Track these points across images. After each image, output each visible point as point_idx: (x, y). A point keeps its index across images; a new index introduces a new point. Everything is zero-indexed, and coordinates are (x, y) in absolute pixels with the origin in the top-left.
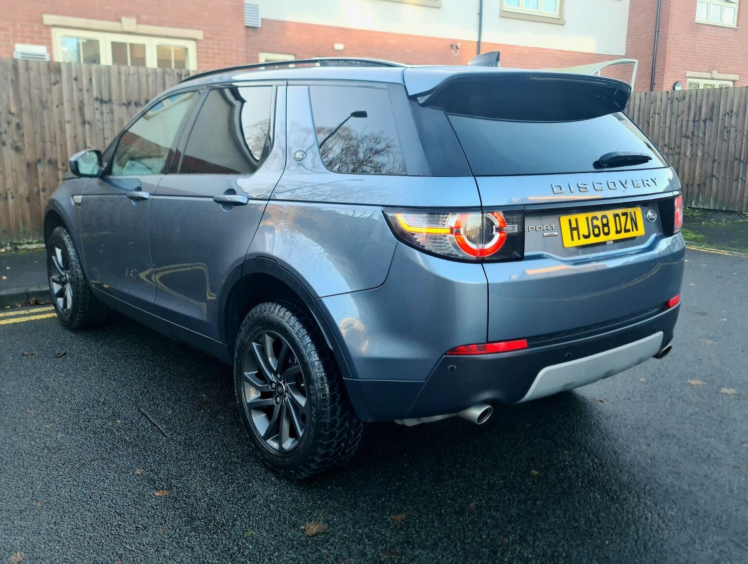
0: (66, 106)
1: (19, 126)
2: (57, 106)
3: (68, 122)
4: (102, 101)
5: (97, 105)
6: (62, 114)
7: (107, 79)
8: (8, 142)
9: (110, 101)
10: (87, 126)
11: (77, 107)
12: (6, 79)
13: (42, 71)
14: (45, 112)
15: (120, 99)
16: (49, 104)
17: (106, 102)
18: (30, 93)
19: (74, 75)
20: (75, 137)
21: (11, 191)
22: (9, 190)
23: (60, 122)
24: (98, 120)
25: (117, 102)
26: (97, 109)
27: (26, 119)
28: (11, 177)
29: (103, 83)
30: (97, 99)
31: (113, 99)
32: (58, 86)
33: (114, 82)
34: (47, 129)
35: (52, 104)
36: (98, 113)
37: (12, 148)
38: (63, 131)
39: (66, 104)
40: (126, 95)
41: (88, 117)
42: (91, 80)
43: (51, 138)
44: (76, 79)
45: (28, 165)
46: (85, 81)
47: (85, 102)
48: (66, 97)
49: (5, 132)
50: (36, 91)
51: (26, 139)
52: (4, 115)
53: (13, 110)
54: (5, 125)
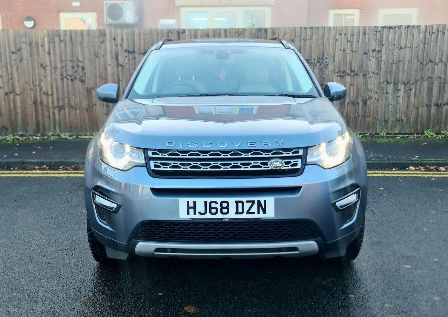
0: (108, 56)
1: (83, 68)
2: (103, 56)
3: (109, 65)
4: (129, 52)
5: (126, 54)
6: (106, 61)
7: (132, 39)
8: (78, 77)
9: (134, 52)
10: (120, 68)
11: (114, 56)
12: (77, 42)
13: (96, 36)
14: (97, 60)
15: (140, 50)
16: (99, 55)
17: (131, 52)
18: (89, 49)
19: (113, 37)
20: (113, 74)
21: (79, 105)
22: (77, 104)
23: (105, 65)
24: (127, 64)
25: (138, 52)
26: (126, 57)
27: (87, 64)
28: (78, 97)
29: (130, 40)
30: (126, 51)
31: (136, 50)
32: (104, 44)
33: (136, 40)
34: (97, 70)
35: (101, 54)
36: (126, 59)
37: (80, 81)
38: (106, 70)
39: (108, 54)
40: (144, 47)
41: (120, 62)
42: (123, 39)
43: (100, 74)
44: (114, 39)
45: (88, 90)
46: (119, 40)
47: (119, 53)
48: (108, 50)
49: (76, 72)
50: (93, 48)
51: (86, 76)
52: (76, 62)
53: (80, 59)
54: (76, 68)
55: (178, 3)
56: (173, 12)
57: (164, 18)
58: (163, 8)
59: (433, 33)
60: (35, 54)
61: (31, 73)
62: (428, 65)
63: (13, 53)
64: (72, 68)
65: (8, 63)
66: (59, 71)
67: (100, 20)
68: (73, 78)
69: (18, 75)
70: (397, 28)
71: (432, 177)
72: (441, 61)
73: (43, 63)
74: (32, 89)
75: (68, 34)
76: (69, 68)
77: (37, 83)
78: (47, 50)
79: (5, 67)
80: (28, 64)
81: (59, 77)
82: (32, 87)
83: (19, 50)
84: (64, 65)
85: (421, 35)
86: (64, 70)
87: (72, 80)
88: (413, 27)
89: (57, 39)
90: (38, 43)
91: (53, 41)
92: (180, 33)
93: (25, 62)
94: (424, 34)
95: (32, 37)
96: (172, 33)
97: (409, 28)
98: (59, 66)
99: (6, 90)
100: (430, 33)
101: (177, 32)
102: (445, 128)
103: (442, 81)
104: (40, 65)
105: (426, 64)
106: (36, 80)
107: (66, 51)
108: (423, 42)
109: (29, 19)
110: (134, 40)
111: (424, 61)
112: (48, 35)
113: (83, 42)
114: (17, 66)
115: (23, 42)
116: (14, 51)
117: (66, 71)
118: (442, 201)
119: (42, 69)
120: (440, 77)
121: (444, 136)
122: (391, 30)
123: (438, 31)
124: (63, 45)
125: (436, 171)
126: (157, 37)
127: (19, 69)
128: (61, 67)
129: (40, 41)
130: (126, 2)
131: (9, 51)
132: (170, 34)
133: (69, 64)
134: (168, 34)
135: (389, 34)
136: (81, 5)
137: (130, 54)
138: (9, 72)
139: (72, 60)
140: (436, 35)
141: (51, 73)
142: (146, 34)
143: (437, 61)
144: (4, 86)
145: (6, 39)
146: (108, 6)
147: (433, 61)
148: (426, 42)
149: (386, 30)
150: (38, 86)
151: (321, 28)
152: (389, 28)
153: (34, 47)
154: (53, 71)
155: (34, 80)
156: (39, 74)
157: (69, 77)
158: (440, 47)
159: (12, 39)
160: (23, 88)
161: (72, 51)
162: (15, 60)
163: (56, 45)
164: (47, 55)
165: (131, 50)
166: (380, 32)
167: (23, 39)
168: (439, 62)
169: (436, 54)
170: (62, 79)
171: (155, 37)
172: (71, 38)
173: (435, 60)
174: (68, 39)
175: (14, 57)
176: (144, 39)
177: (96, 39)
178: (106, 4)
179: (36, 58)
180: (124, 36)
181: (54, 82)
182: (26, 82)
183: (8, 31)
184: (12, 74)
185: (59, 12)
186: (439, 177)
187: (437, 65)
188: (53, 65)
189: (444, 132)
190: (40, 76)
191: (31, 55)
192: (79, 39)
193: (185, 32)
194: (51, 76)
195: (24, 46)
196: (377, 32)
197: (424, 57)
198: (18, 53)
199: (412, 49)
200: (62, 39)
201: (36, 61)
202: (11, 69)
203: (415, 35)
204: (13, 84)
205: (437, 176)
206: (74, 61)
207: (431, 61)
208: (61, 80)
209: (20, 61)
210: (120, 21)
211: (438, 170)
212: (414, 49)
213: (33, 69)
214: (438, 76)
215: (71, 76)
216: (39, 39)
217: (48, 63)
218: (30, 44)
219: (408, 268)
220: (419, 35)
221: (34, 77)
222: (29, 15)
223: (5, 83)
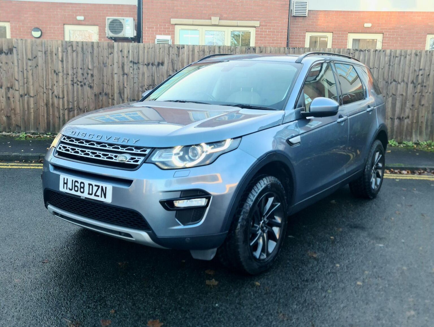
1: (92, 75)
2: (111, 66)
3: (116, 74)
4: (134, 63)
5: (131, 65)
6: (113, 70)
7: (137, 51)
8: (87, 83)
9: (138, 63)
10: (125, 76)
11: (121, 66)
12: (88, 52)
13: (105, 48)
14: (105, 68)
15: (144, 62)
16: (107, 64)
17: (136, 63)
18: (98, 59)
19: (120, 49)
20: (119, 81)
21: (86, 108)
22: (86, 107)
23: (112, 74)
24: (132, 73)
25: (142, 63)
26: (131, 67)
27: (96, 73)
28: (87, 101)
29: (135, 53)
30: (131, 62)
31: (140, 61)
32: (112, 55)
33: (141, 52)
34: (105, 77)
35: (109, 64)
36: (131, 69)
37: (88, 87)
38: (113, 78)
39: (115, 64)
40: (147, 59)
41: (126, 71)
42: (129, 51)
43: (107, 81)
44: (121, 51)
45: (95, 95)
46: (125, 52)
47: (125, 63)
48: (115, 61)
49: (86, 79)
50: (102, 58)
51: (95, 82)
52: (85, 70)
53: (90, 67)
54: (86, 75)
55: (173, 21)
56: (169, 28)
57: (161, 34)
58: (160, 25)
59: (396, 57)
60: (50, 61)
61: (44, 78)
62: (392, 84)
63: (29, 59)
64: (82, 75)
65: (25, 68)
66: (70, 78)
67: (101, 32)
68: (82, 83)
69: (33, 79)
70: (367, 52)
71: (396, 179)
72: (403, 81)
73: (56, 70)
74: (45, 93)
75: (80, 45)
76: (80, 74)
77: (50, 87)
78: (60, 59)
79: (21, 71)
80: (43, 69)
81: (70, 82)
82: (45, 91)
83: (35, 58)
84: (75, 72)
85: (386, 58)
86: (75, 76)
87: (82, 86)
88: (380, 51)
89: (69, 49)
90: (53, 51)
91: (66, 50)
92: (179, 48)
93: (40, 68)
94: (389, 57)
95: (48, 47)
96: (173, 48)
97: (377, 52)
98: (70, 72)
99: (21, 92)
100: (394, 56)
101: (177, 47)
102: (406, 138)
103: (404, 98)
104: (53, 71)
105: (391, 83)
106: (49, 85)
107: (77, 60)
108: (389, 64)
109: (37, 29)
110: (139, 52)
111: (389, 81)
112: (62, 45)
113: (93, 52)
114: (33, 71)
115: (39, 51)
116: (30, 58)
117: (76, 78)
118: (405, 198)
119: (55, 75)
120: (402, 95)
121: (405, 145)
122: (361, 53)
123: (401, 55)
124: (75, 54)
125: (399, 174)
126: (159, 51)
127: (34, 75)
128: (73, 74)
130: (126, 19)
131: (26, 58)
132: (171, 49)
133: (80, 72)
134: (169, 48)
135: (360, 56)
136: (85, 18)
137: (135, 65)
138: (25, 77)
139: (82, 68)
140: (399, 58)
141: (63, 78)
142: (149, 48)
143: (400, 81)
144: (19, 89)
145: (24, 47)
146: (110, 21)
147: (397, 81)
148: (391, 64)
149: (357, 53)
150: (51, 89)
151: (302, 48)
152: (360, 51)
153: (49, 55)
154: (65, 76)
155: (47, 85)
156: (52, 79)
157: (79, 83)
158: (402, 69)
159: (29, 48)
160: (37, 91)
161: (83, 61)
162: (30, 66)
163: (69, 54)
164: (60, 63)
165: (136, 61)
166: (352, 54)
167: (39, 48)
168: (401, 82)
169: (399, 75)
170: (73, 85)
171: (158, 50)
172: (82, 48)
173: (398, 79)
174: (80, 49)
175: (30, 63)
176: (148, 52)
177: (105, 50)
178: (108, 19)
179: (50, 66)
180: (130, 49)
181: (65, 87)
182: (40, 86)
183: (26, 40)
184: (27, 78)
185: (64, 24)
187: (400, 84)
188: (65, 72)
189: (405, 141)
190: (53, 82)
191: (46, 62)
192: (90, 50)
193: (184, 47)
194: (63, 82)
195: (40, 54)
196: (349, 54)
197: (389, 77)
198: (34, 60)
200: (74, 49)
201: (49, 68)
202: (27, 74)
203: (381, 58)
204: (28, 88)
205: (401, 178)
206: (84, 69)
207: (394, 81)
208: (71, 85)
209: (36, 67)
210: (120, 35)
211: (400, 173)
212: (380, 69)
213: (47, 74)
214: (401, 94)
215: (81, 82)
216: (54, 48)
217: (61, 70)
218: (45, 53)
220: (385, 58)
221: (47, 82)
222: (37, 26)
223: (21, 86)
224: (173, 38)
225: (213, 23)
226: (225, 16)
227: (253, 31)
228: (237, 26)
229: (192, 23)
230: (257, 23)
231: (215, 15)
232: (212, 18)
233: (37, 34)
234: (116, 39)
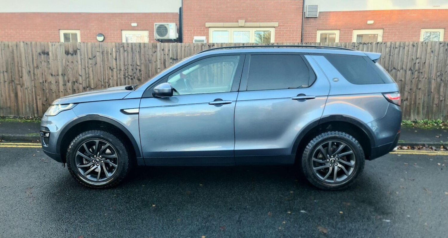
1: (140, 70)
3: (159, 68)
4: (173, 59)
6: (156, 65)
7: (176, 50)
8: (136, 77)
11: (163, 62)
12: (136, 51)
13: (150, 48)
14: (150, 65)
18: (145, 57)
19: (162, 48)
23: (156, 69)
26: (171, 63)
27: (143, 68)
29: (174, 51)
30: (171, 58)
32: (156, 53)
33: (179, 50)
34: (150, 72)
35: (153, 61)
37: (137, 80)
39: (158, 60)
42: (169, 50)
44: (163, 50)
46: (166, 50)
47: (166, 60)
48: (158, 58)
49: (135, 73)
50: (147, 56)
51: (142, 76)
52: (135, 66)
53: (138, 64)
54: (135, 70)
55: (208, 25)
56: (204, 31)
57: (197, 35)
58: (197, 29)
59: (396, 48)
60: (106, 59)
61: (102, 74)
62: (392, 71)
63: (90, 59)
64: (132, 70)
65: (87, 66)
66: (122, 73)
67: (151, 36)
68: (132, 77)
69: (93, 74)
70: (369, 44)
71: (398, 154)
72: (402, 68)
73: (111, 67)
74: (103, 85)
75: (130, 46)
76: (130, 70)
77: (107, 81)
78: (114, 57)
79: (84, 69)
80: (101, 67)
81: (122, 76)
82: (103, 83)
83: (94, 57)
84: (126, 68)
85: (387, 49)
86: (126, 71)
87: (132, 79)
88: (381, 43)
89: (121, 49)
90: (108, 52)
91: (119, 51)
92: (210, 46)
93: (98, 65)
94: (390, 48)
95: (104, 48)
96: (205, 46)
97: (378, 44)
98: (122, 68)
99: (84, 85)
100: (394, 48)
101: (208, 45)
102: (405, 118)
103: (403, 83)
104: (109, 68)
105: (391, 70)
106: (106, 79)
107: (128, 58)
108: (389, 54)
109: (100, 35)
110: (177, 50)
111: (389, 68)
112: (116, 46)
113: (140, 51)
114: (93, 68)
115: (98, 51)
116: (91, 58)
117: (127, 73)
118: (407, 172)
119: (110, 71)
120: (401, 80)
121: (404, 123)
122: (365, 45)
123: (400, 47)
124: (126, 53)
125: (400, 149)
126: (194, 49)
127: (94, 71)
128: (125, 70)
129: (109, 51)
130: (170, 24)
131: (87, 58)
132: (203, 47)
133: (130, 68)
134: (202, 46)
135: (363, 48)
136: (138, 25)
137: (174, 61)
138: (87, 73)
139: (132, 65)
140: (398, 49)
141: (117, 73)
142: (186, 47)
143: (399, 69)
144: (83, 82)
145: (86, 49)
146: (157, 26)
147: (396, 68)
148: (391, 54)
149: (361, 46)
150: (107, 82)
151: (313, 43)
152: (364, 44)
153: (105, 55)
154: (118, 72)
155: (104, 79)
156: (108, 74)
157: (129, 77)
158: (401, 58)
159: (90, 49)
160: (96, 84)
161: (133, 58)
162: (91, 64)
163: (121, 54)
164: (114, 61)
165: (175, 58)
166: (356, 47)
167: (98, 49)
168: (400, 69)
169: (398, 64)
170: (125, 78)
171: (193, 49)
172: (132, 48)
173: (398, 67)
174: (130, 49)
175: (90, 61)
176: (184, 50)
177: (150, 50)
178: (156, 25)
179: (106, 63)
180: (170, 48)
181: (119, 80)
182: (99, 80)
183: (87, 43)
184: (88, 74)
185: (122, 30)
186: (403, 154)
187: (399, 71)
188: (118, 68)
189: (404, 120)
190: (108, 76)
191: (103, 60)
192: (138, 50)
193: (214, 45)
194: (117, 76)
195: (98, 54)
196: (354, 46)
197: (389, 65)
198: (94, 59)
199: (380, 59)
200: (125, 49)
201: (106, 65)
202: (88, 71)
203: (383, 49)
204: (89, 81)
205: (402, 153)
206: (133, 66)
207: (394, 68)
208: (124, 79)
209: (95, 64)
210: (165, 37)
211: (401, 149)
212: (382, 59)
213: (104, 70)
214: (400, 80)
215: (131, 76)
216: (109, 49)
217: (115, 67)
218: (103, 53)
219: (388, 222)
220: (386, 49)
221: (104, 76)
222: (100, 32)
223: (84, 80)
224: (208, 39)
225: (240, 25)
226: (249, 19)
227: (273, 31)
228: (260, 27)
229: (222, 26)
230: (276, 24)
231: (241, 18)
232: (239, 21)
233: (101, 39)
234: (162, 41)
